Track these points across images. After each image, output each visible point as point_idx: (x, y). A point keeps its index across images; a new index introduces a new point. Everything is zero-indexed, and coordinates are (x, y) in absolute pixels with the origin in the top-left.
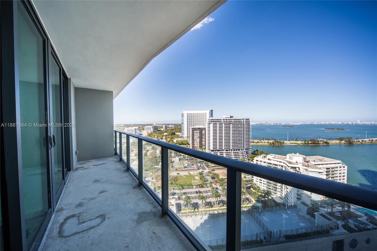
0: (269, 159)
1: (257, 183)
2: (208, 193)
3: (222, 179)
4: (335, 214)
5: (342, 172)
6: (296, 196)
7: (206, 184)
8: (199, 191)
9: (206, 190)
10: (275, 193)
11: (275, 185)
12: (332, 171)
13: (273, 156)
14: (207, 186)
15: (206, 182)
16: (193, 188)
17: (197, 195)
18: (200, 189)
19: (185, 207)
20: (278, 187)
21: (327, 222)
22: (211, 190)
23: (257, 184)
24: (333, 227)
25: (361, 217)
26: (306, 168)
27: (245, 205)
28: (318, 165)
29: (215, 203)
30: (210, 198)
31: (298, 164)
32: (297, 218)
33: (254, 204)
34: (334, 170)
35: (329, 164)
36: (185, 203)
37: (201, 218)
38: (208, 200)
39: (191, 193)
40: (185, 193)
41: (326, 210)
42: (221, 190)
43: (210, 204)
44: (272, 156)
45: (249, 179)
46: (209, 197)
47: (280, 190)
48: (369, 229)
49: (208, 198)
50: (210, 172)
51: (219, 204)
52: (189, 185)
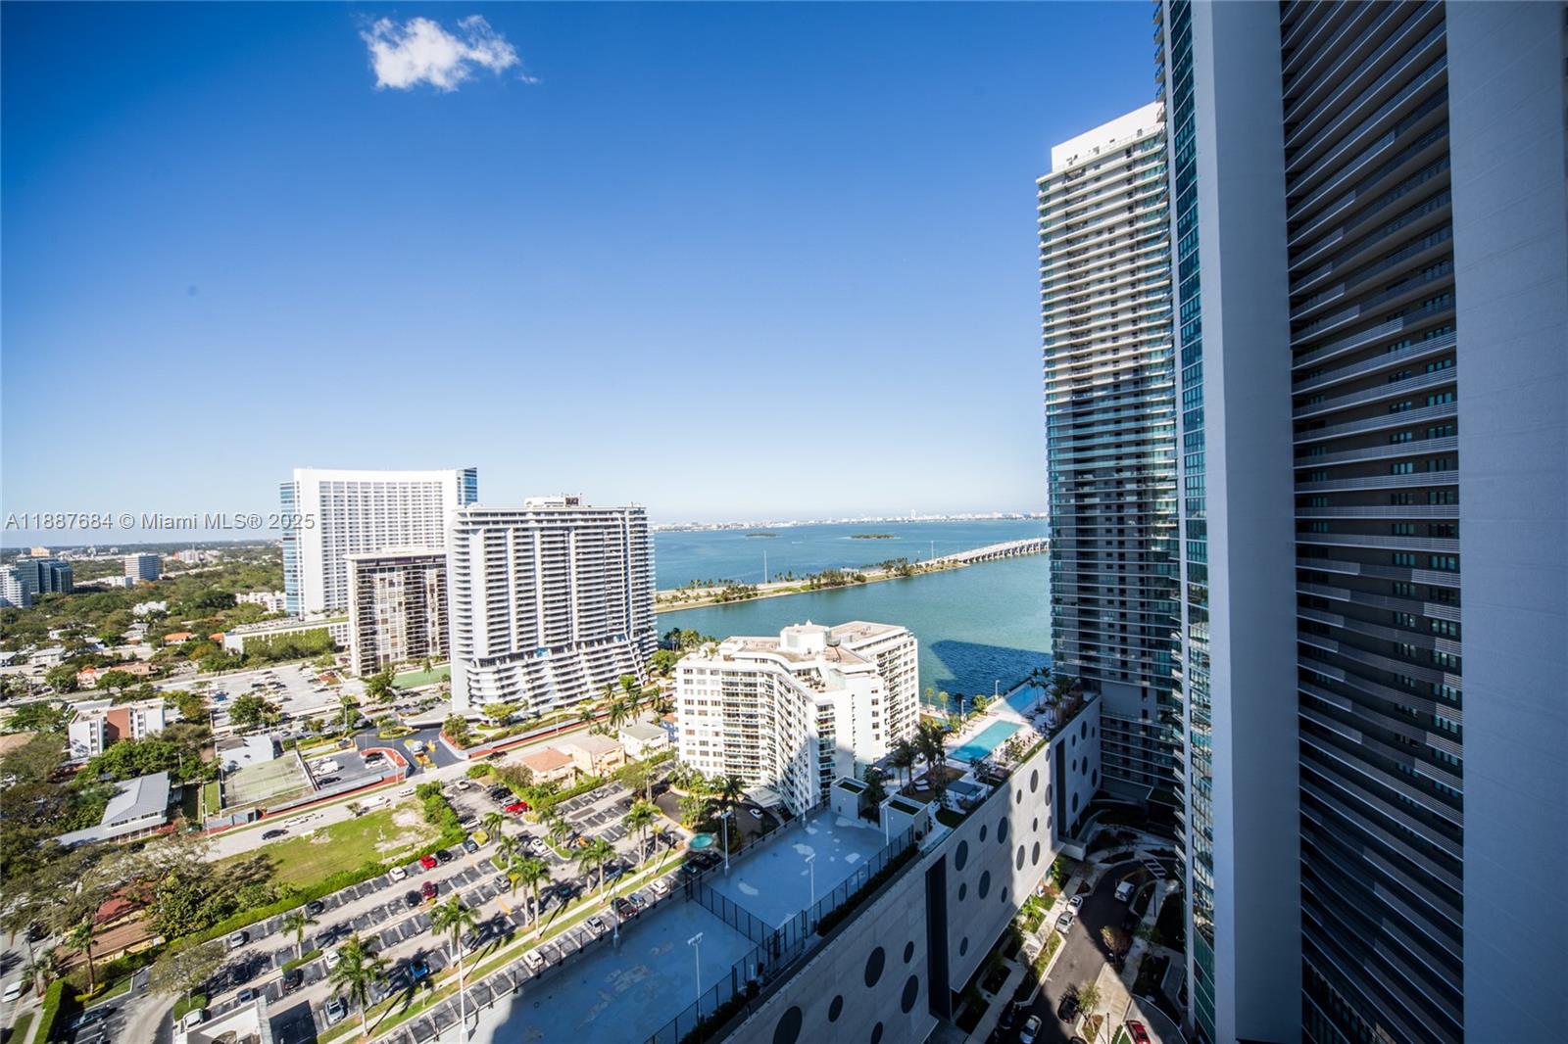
0: (727, 658)
1: (691, 758)
2: (479, 875)
3: (544, 785)
4: (919, 788)
5: (908, 658)
6: (819, 765)
7: (465, 838)
8: (427, 885)
9: (468, 865)
10: (753, 778)
11: (752, 747)
12: (890, 662)
13: (741, 645)
14: (471, 847)
15: (463, 826)
16: (385, 883)
17: (417, 911)
18: (435, 874)
19: (341, 1013)
20: (761, 753)
21: (908, 820)
22: (495, 859)
23: (691, 763)
24: (922, 829)
25: (962, 773)
26: (835, 665)
27: (658, 866)
28: (860, 648)
29: (525, 911)
30: (495, 900)
31: (813, 659)
32: (837, 841)
33: (691, 844)
34: (893, 655)
35: (884, 640)
36: (348, 987)
37: (471, 1034)
38: (487, 913)
39: (380, 913)
40: (333, 934)
41: (897, 782)
42: (545, 838)
43: (498, 930)
44: (735, 642)
45: (661, 750)
46: (489, 896)
47: (767, 762)
48: (983, 800)
49: (482, 903)
50: (480, 771)
51: (542, 906)
52: (363, 876)
